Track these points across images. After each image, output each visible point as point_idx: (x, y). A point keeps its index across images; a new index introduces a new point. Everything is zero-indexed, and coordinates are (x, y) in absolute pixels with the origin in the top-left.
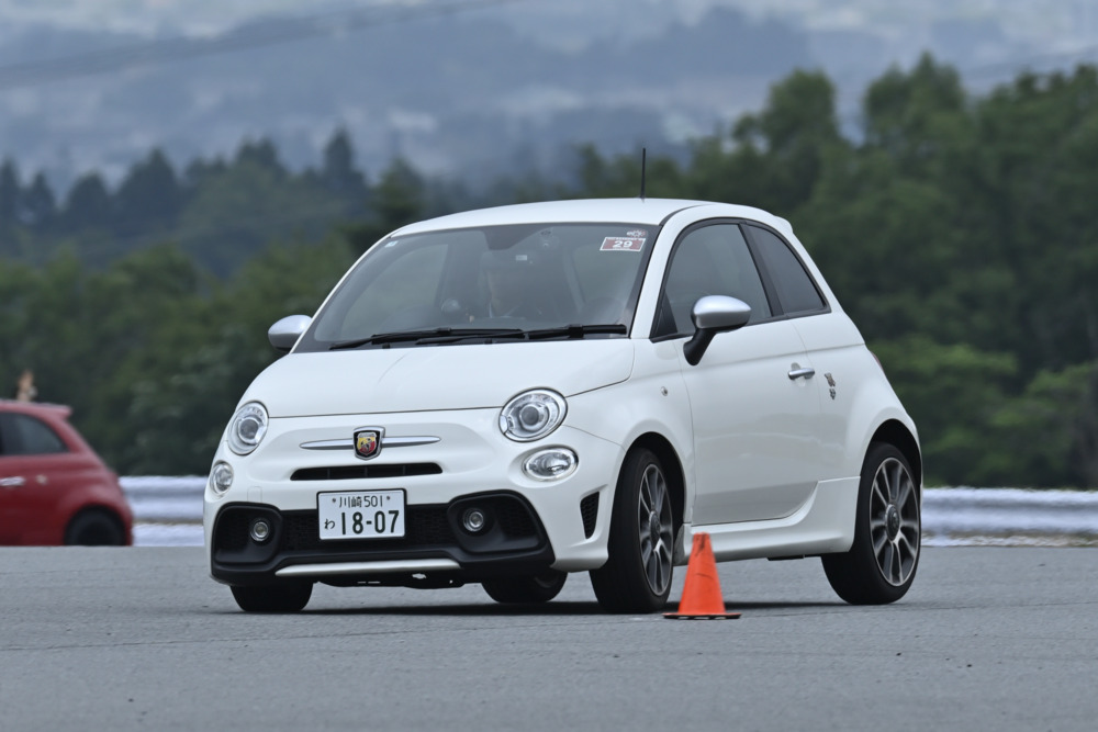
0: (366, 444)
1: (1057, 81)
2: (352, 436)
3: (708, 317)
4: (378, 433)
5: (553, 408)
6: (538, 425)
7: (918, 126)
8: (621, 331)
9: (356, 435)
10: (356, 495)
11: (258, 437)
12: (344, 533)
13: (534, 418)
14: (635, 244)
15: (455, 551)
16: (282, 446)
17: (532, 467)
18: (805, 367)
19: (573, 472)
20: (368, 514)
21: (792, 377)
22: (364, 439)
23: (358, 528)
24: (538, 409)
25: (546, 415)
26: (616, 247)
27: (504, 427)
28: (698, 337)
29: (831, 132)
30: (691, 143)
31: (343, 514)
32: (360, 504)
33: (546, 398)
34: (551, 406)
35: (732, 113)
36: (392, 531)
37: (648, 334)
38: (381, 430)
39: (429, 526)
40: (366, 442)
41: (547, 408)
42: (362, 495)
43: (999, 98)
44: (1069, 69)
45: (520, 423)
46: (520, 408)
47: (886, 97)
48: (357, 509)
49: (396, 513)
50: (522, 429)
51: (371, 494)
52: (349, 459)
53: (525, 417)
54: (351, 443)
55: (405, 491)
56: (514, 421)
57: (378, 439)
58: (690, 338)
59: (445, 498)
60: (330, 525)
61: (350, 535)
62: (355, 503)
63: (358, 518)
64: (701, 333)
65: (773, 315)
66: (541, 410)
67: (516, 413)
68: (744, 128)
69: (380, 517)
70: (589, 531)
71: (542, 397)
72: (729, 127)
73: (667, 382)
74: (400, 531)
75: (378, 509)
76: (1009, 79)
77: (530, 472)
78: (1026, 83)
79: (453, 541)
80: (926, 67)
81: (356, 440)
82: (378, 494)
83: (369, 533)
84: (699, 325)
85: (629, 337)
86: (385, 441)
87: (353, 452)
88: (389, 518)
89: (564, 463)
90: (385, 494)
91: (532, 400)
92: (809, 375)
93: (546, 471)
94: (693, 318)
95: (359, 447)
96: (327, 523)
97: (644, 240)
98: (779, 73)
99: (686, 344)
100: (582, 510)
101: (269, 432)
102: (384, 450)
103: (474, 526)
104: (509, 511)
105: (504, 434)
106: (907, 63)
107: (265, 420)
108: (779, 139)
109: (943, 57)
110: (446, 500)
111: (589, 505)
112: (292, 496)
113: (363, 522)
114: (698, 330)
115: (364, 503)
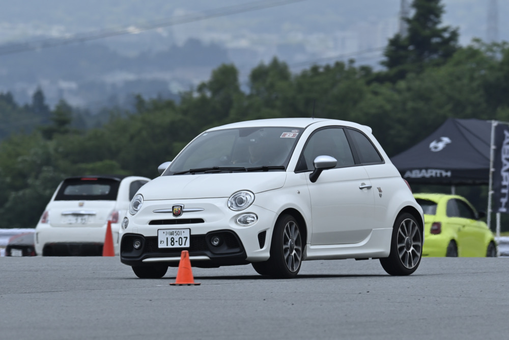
0: (178, 211)
1: (327, 68)
2: (172, 208)
3: (319, 164)
4: (181, 207)
5: (250, 198)
6: (243, 204)
7: (272, 86)
8: (283, 168)
9: (173, 207)
10: (172, 231)
11: (139, 208)
12: (167, 245)
13: (241, 201)
14: (294, 135)
15: (208, 253)
16: (147, 211)
17: (239, 221)
18: (368, 184)
19: (256, 223)
20: (176, 238)
21: (361, 188)
22: (176, 209)
23: (173, 243)
24: (243, 198)
25: (246, 200)
26: (287, 136)
27: (229, 205)
28: (315, 171)
29: (236, 89)
30: (180, 93)
31: (167, 238)
32: (173, 234)
33: (247, 194)
34: (248, 197)
35: (197, 82)
36: (185, 245)
37: (294, 170)
38: (182, 206)
39: (198, 243)
40: (177, 210)
41: (246, 198)
42: (174, 231)
43: (304, 75)
44: (332, 64)
45: (236, 204)
46: (236, 198)
47: (259, 75)
48: (172, 236)
49: (187, 238)
50: (237, 206)
51: (177, 230)
52: (170, 217)
53: (238, 201)
54: (171, 210)
55: (190, 229)
56: (234, 202)
57: (181, 209)
58: (312, 172)
59: (204, 232)
60: (162, 242)
61: (170, 246)
62: (172, 234)
63: (172, 239)
64: (316, 170)
65: (355, 164)
66: (244, 198)
67: (235, 200)
68: (201, 88)
69: (180, 239)
70: (262, 246)
71: (245, 194)
72: (195, 88)
73: (300, 189)
74: (188, 245)
75: (180, 236)
76: (308, 67)
77: (238, 222)
78: (315, 69)
79: (207, 249)
80: (275, 63)
81: (173, 209)
82: (180, 230)
83: (177, 245)
84: (316, 167)
85: (285, 171)
86: (184, 210)
87: (172, 214)
88: (184, 240)
89: (253, 219)
90: (182, 231)
91: (242, 194)
92: (369, 188)
93: (246, 222)
94: (314, 164)
95: (174, 212)
96: (161, 242)
97: (298, 134)
98: (216, 66)
99: (311, 174)
100: (259, 238)
101: (143, 206)
102: (184, 213)
103: (216, 243)
104: (228, 238)
105: (229, 208)
106: (267, 61)
107: (142, 201)
108: (215, 92)
109: (282, 59)
110: (205, 233)
111: (262, 236)
112: (149, 231)
113: (175, 241)
114: (315, 168)
115: (175, 234)
